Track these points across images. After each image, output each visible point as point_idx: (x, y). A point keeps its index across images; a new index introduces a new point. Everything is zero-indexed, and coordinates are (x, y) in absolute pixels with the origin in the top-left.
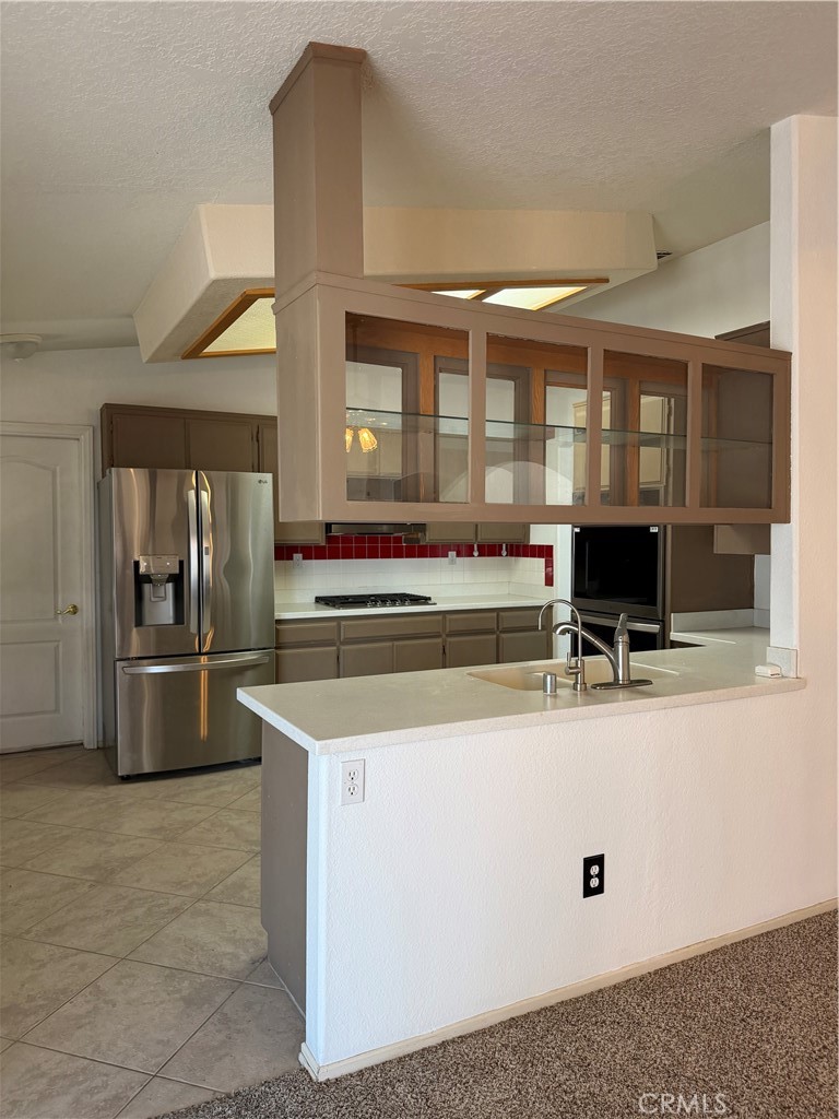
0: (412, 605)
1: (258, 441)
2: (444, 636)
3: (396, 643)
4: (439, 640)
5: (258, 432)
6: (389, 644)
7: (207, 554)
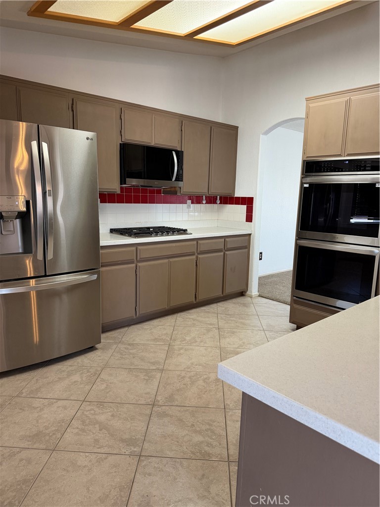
0: (178, 235)
1: (73, 111)
2: (196, 254)
3: (171, 260)
4: (194, 257)
5: (73, 104)
6: (166, 261)
7: (50, 195)
